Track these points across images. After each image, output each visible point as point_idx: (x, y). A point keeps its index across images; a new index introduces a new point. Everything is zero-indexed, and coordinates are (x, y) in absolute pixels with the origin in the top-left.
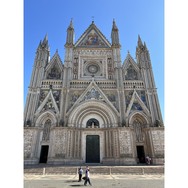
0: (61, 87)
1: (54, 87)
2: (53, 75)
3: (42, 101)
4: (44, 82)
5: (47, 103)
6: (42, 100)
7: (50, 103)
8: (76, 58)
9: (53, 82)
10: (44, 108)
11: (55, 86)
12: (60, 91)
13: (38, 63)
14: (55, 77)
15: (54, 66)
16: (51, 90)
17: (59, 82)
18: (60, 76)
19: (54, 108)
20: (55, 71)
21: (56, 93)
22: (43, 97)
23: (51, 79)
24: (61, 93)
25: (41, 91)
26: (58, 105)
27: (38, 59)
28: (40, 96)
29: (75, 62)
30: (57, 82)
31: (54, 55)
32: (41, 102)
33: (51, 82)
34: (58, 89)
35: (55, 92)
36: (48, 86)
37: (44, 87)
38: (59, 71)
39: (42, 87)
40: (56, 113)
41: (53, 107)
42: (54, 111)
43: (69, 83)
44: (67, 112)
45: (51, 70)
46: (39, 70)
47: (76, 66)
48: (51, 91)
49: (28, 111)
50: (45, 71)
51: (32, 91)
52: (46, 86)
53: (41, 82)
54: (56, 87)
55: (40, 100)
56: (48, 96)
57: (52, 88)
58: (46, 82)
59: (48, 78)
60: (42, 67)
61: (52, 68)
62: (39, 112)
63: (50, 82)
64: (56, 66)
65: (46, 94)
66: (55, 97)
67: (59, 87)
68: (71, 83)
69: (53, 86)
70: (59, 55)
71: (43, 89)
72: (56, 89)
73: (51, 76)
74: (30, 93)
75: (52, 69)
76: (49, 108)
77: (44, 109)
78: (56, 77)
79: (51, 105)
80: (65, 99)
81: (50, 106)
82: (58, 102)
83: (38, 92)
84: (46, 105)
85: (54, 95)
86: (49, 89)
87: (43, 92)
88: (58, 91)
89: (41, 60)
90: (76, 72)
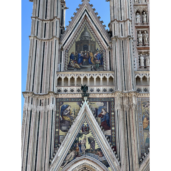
0: (111, 90)
1: (92, 90)
2: (83, 58)
3: (66, 131)
4: (63, 78)
5: (80, 135)
6: (64, 128)
7: (88, 136)
8: (141, 10)
9: (88, 78)
10: (71, 150)
11: (95, 89)
12: (110, 102)
13: (40, 26)
14: (89, 63)
15: (83, 34)
16: (85, 98)
17: (105, 79)
18: (102, 60)
19: (99, 149)
20: (86, 48)
21: (101, 108)
22: (67, 119)
23: (78, 69)
24: (116, 109)
25: (59, 102)
26: (112, 140)
27: (40, 17)
28: (56, 117)
29: (139, 21)
30: (98, 79)
31: (80, 5)
32: (61, 133)
33: (82, 78)
34: (104, 96)
35: (98, 104)
36: (75, 88)
37: (66, 91)
38: (97, 47)
39: (59, 91)
40: (108, 166)
41: (96, 147)
42: (103, 159)
43: (131, 81)
44: (140, 163)
45: (76, 47)
46: (47, 46)
47: (143, 32)
48: (86, 104)
49: (30, 161)
50: (62, 49)
51: (35, 102)
52: (69, 89)
53: (56, 78)
54: (98, 90)
55: (60, 127)
56: (79, 118)
57: (87, 95)
58: (69, 78)
59: (69, 68)
60: (55, 39)
61: (78, 39)
62: (61, 162)
63: (79, 79)
64: (87, 34)
65: (72, 110)
66: (99, 119)
67: (105, 90)
68: (138, 79)
69: (89, 89)
70: (91, 5)
71: (64, 96)
72: (98, 96)
73: (77, 61)
74: (29, 109)
75: (77, 43)
76: (87, 151)
77: (72, 154)
78: (91, 64)
79: (90, 142)
80: (127, 125)
81: (88, 146)
82: (109, 132)
83: (52, 106)
84: (76, 141)
85: (96, 113)
86: (79, 96)
87: (65, 104)
88: (105, 102)
89: (48, 18)
90: (144, 49)
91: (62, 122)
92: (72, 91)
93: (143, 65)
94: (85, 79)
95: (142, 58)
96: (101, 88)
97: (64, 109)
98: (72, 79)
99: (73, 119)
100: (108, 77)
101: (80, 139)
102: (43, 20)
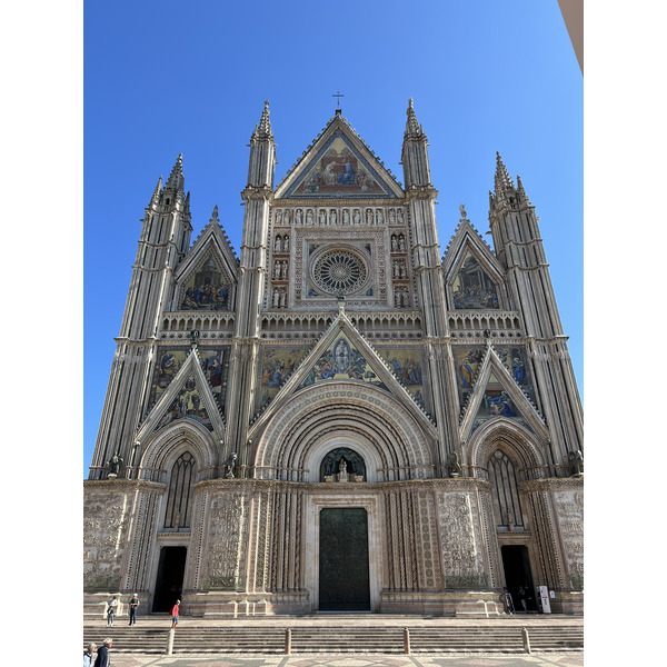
0: (230, 336)
1: (205, 336)
2: (202, 294)
3: (164, 387)
4: (170, 320)
5: (182, 392)
7: (192, 393)
8: (282, 235)
9: (203, 320)
11: (209, 334)
12: (225, 351)
13: (149, 253)
14: (209, 300)
15: (206, 263)
17: (223, 321)
18: (226, 297)
19: (204, 410)
20: (208, 281)
21: (213, 358)
23: (194, 308)
24: (231, 359)
25: (161, 351)
26: (221, 400)
27: (151, 241)
28: (155, 370)
29: (278, 248)
30: (215, 321)
31: (207, 226)
32: (159, 390)
33: (195, 320)
34: (219, 343)
35: (211, 353)
36: (184, 333)
37: (172, 336)
38: (223, 280)
40: (211, 429)
41: (201, 407)
42: (207, 421)
43: (256, 324)
44: (251, 425)
45: (196, 279)
46: (155, 279)
47: (281, 263)
48: (194, 352)
49: (115, 424)
50: (176, 283)
51: (130, 350)
52: (176, 334)
53: (162, 320)
54: (213, 336)
55: (158, 383)
56: (183, 371)
57: (197, 342)
58: (178, 320)
59: (184, 307)
60: (165, 270)
61: (200, 270)
62: (154, 425)
63: (191, 321)
64: (211, 264)
65: (176, 361)
66: (209, 372)
67: (221, 336)
68: (265, 321)
69: (201, 334)
70: (221, 227)
71: (168, 344)
72: (211, 343)
73: (194, 299)
74: (121, 360)
75: (198, 275)
76: (188, 412)
77: (170, 415)
78: (212, 302)
79: (193, 401)
80: (242, 380)
81: (191, 406)
82: (218, 389)
83: (151, 356)
84: (176, 400)
85: (206, 365)
86: (187, 343)
87: (168, 354)
88: (219, 351)
89: (161, 243)
90: (281, 283)
91: (163, 375)
92: (180, 336)
93: (276, 303)
94: (199, 321)
95: (277, 295)
96: (217, 333)
97: (166, 359)
98: (183, 321)
99: (176, 372)
100: (227, 320)
101: (182, 397)
102: (154, 246)
